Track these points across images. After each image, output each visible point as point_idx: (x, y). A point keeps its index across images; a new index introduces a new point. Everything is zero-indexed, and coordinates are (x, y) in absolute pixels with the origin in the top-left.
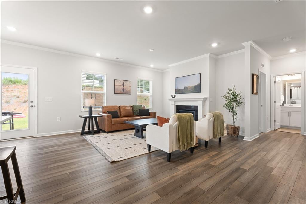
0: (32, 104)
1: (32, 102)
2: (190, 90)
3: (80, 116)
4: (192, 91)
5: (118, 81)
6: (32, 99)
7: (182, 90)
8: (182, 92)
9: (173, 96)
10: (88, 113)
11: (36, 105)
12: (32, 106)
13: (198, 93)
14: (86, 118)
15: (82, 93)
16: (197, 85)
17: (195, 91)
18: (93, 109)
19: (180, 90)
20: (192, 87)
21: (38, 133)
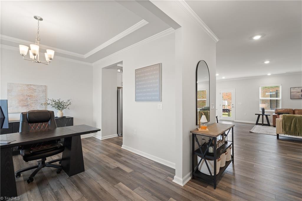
0: (233, 106)
1: (233, 105)
3: (256, 114)
5: (295, 88)
6: (233, 104)
10: (261, 112)
11: (234, 106)
12: (233, 107)
14: (259, 115)
15: (261, 99)
18: (265, 111)
21: (235, 120)
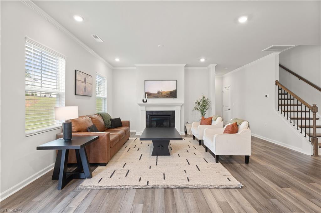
2: (165, 95)
4: (167, 96)
5: (80, 73)
7: (155, 94)
8: (154, 96)
9: (145, 101)
13: (174, 98)
16: (173, 91)
17: (171, 97)
19: (151, 94)
20: (167, 92)
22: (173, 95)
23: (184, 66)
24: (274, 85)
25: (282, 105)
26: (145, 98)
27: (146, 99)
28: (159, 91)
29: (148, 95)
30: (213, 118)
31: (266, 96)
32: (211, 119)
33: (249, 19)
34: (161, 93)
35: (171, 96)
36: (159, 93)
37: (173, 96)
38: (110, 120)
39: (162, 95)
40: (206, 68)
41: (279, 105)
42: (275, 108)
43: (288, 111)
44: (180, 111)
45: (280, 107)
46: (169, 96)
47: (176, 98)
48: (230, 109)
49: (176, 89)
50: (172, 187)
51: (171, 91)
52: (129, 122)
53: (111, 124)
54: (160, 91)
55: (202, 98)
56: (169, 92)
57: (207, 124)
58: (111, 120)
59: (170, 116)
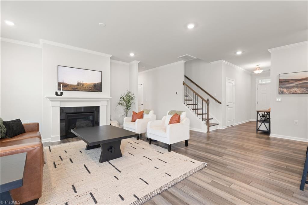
2: (88, 88)
4: (91, 88)
7: (73, 86)
8: (72, 88)
9: (59, 93)
13: (99, 92)
16: (98, 83)
19: (69, 85)
20: (91, 84)
22: (97, 88)
23: (110, 57)
24: (182, 85)
25: (187, 100)
26: (59, 89)
27: (61, 91)
28: (79, 82)
29: (64, 86)
30: (144, 112)
31: (176, 93)
32: (143, 113)
33: (195, 27)
34: (83, 85)
35: (95, 89)
36: (79, 84)
37: (98, 90)
38: (2, 124)
39: (84, 88)
40: (128, 64)
41: (185, 100)
42: (183, 102)
43: (191, 105)
44: (106, 106)
45: (186, 101)
46: (93, 89)
47: (101, 92)
48: (142, 104)
49: (101, 82)
50: (165, 188)
51: (96, 84)
52: (38, 125)
53: (5, 130)
54: (81, 82)
55: (126, 93)
56: (93, 85)
57: (140, 118)
58: (4, 123)
59: (94, 113)
